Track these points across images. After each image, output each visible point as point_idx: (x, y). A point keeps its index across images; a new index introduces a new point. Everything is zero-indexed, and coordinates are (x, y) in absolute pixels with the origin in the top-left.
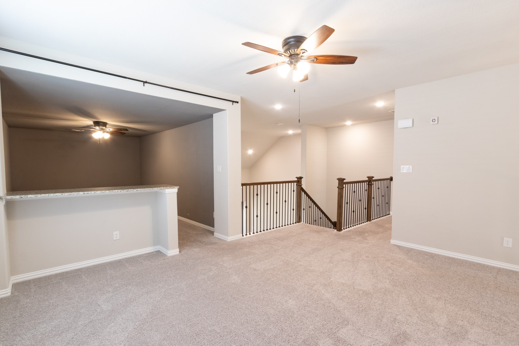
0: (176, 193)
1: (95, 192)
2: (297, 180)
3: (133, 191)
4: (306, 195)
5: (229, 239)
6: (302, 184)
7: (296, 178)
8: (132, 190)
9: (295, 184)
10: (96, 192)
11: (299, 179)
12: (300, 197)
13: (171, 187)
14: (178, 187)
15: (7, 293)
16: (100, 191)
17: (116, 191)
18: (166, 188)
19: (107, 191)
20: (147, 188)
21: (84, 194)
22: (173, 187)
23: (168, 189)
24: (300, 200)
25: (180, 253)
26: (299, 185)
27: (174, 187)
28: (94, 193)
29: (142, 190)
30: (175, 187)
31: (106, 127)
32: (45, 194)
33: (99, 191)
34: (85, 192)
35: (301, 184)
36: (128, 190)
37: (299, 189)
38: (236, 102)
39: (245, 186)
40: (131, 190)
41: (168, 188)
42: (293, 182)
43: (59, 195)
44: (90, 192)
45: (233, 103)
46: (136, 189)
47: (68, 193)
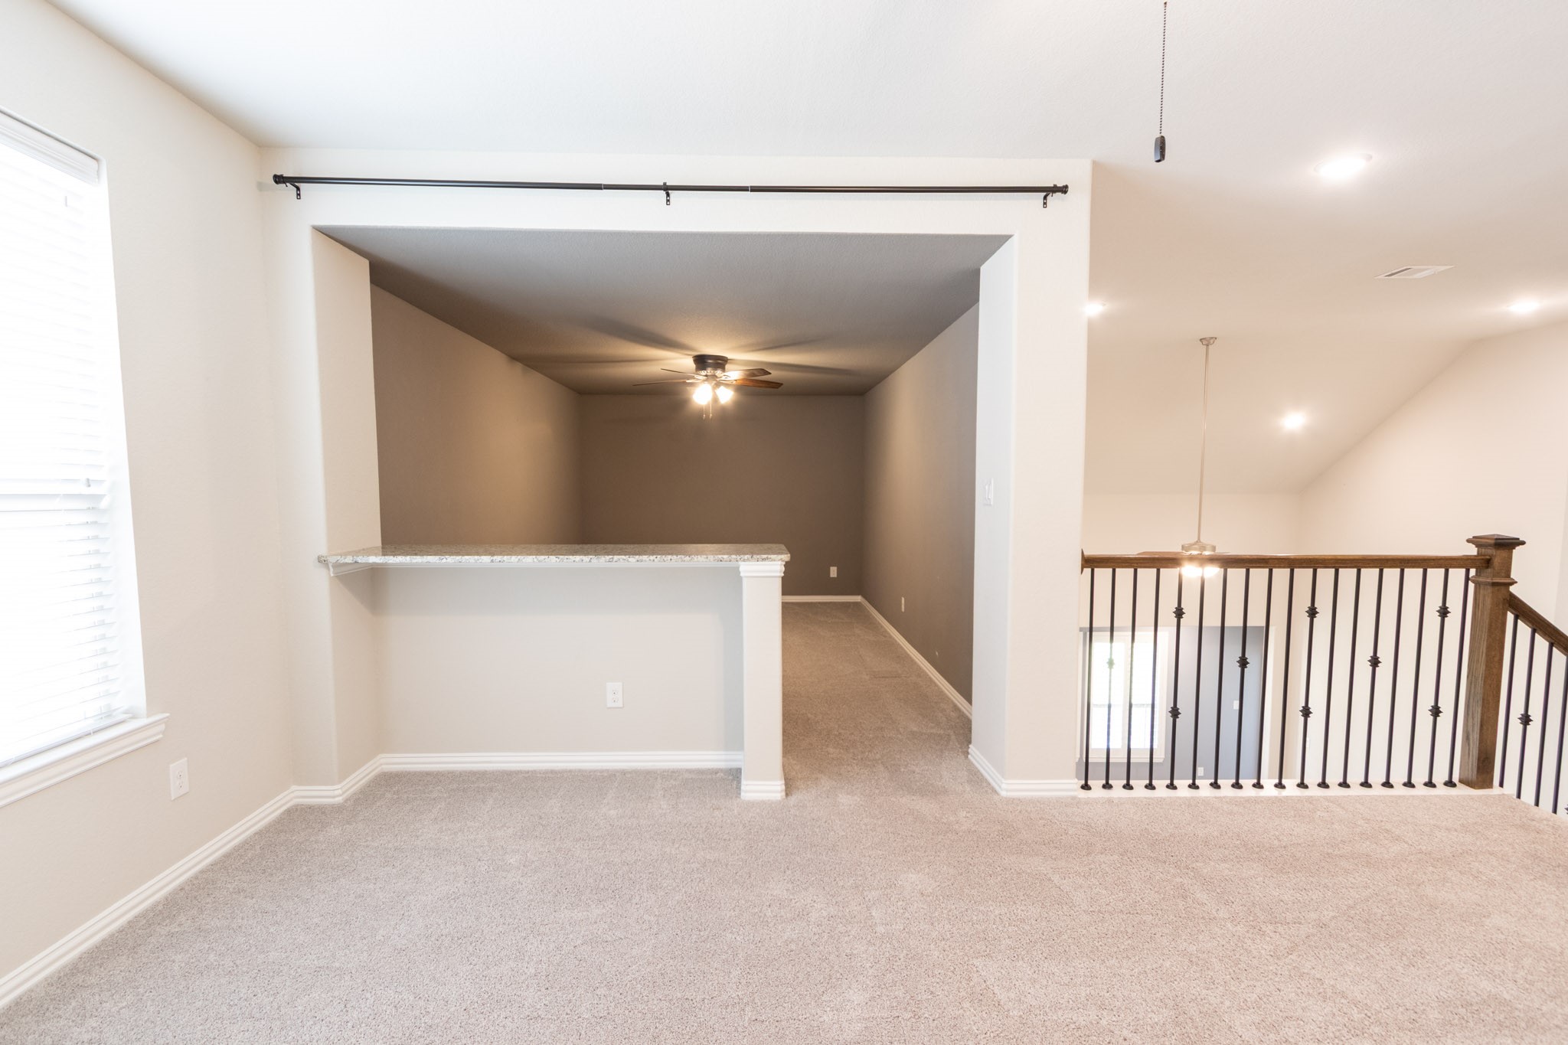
0: (781, 579)
1: (519, 557)
2: (1475, 553)
3: (628, 561)
4: (1546, 644)
5: (1007, 791)
6: (1512, 576)
7: (1469, 541)
8: (623, 557)
9: (1457, 575)
10: (522, 557)
11: (1491, 551)
12: (1489, 648)
13: (755, 556)
14: (786, 557)
15: (334, 797)
16: (534, 557)
17: (578, 558)
18: (738, 557)
19: (553, 558)
20: (672, 554)
21: (492, 561)
22: (765, 556)
23: (744, 561)
24: (1488, 666)
25: (787, 795)
26: (1486, 584)
27: (769, 556)
28: (517, 560)
29: (656, 560)
30: (773, 556)
31: (724, 369)
32: (404, 557)
33: (531, 557)
34: (495, 557)
35: (1508, 576)
36: (611, 557)
37: (1489, 601)
38: (1055, 189)
39: (1109, 567)
40: (620, 557)
41: (746, 557)
42: (1446, 563)
43: (434, 561)
44: (509, 557)
45: (1045, 198)
46: (637, 557)
47: (454, 557)
